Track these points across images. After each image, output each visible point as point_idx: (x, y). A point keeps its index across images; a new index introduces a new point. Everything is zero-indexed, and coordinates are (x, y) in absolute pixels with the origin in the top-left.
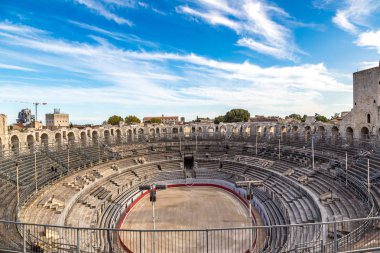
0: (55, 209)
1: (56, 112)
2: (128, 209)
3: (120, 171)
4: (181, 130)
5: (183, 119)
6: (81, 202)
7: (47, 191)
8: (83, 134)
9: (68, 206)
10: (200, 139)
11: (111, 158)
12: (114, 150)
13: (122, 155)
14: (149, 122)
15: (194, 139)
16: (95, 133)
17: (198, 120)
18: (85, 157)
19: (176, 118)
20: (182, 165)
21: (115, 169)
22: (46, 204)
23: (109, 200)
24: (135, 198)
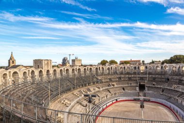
0: (66, 104)
1: (76, 58)
2: (103, 110)
3: (101, 89)
4: (139, 68)
5: (143, 61)
6: (79, 103)
7: (64, 96)
8: (85, 69)
9: (72, 104)
10: (150, 74)
11: (97, 82)
12: (99, 78)
13: (103, 81)
14: (123, 63)
15: (146, 74)
16: (91, 69)
17: (153, 62)
18: (84, 81)
19: (139, 61)
20: (138, 88)
21: (99, 88)
22: (62, 102)
23: (94, 104)
24: (108, 105)
